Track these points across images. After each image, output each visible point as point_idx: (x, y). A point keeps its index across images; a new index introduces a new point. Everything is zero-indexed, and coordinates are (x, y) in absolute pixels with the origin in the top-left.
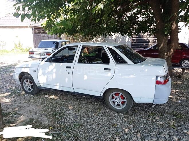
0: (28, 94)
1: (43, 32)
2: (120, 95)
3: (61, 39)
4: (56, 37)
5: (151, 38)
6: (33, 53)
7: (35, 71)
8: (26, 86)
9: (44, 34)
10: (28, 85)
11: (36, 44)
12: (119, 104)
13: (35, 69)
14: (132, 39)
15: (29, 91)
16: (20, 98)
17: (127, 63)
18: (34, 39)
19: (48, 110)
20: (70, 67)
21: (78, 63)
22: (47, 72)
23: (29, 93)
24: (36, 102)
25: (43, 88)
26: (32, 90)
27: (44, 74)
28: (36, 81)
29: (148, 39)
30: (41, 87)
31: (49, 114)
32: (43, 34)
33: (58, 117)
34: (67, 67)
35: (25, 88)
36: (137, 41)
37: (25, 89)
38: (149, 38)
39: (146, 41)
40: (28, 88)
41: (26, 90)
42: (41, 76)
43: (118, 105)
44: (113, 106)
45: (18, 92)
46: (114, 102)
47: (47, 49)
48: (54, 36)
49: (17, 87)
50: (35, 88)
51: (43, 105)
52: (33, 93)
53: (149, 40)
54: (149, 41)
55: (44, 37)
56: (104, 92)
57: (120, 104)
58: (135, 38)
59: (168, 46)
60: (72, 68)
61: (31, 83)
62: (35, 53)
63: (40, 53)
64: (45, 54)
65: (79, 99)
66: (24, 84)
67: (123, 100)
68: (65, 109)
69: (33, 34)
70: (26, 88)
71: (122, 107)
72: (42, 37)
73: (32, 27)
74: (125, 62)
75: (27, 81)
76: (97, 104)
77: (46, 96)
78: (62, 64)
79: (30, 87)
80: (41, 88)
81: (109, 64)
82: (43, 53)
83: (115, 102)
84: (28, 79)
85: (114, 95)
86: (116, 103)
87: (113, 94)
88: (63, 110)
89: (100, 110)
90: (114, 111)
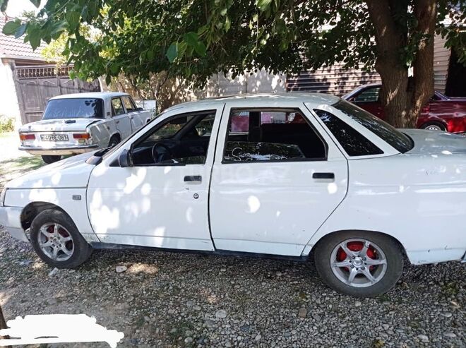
0: (56, 269)
1: (45, 75)
2: (365, 249)
3: (99, 90)
4: (82, 86)
5: (333, 77)
6: (33, 137)
7: (77, 198)
8: (49, 244)
9: (47, 80)
10: (55, 242)
11: (27, 108)
12: (364, 272)
13: (77, 192)
14: (288, 81)
15: (59, 260)
16: (35, 286)
17: (383, 152)
18: (20, 94)
19: (146, 318)
20: (198, 178)
21: (223, 163)
22: (118, 195)
23: (61, 266)
24: (95, 296)
25: (108, 247)
26: (70, 254)
27: (109, 203)
28: (82, 228)
29: (325, 79)
30: (100, 243)
31: (157, 331)
32: (44, 80)
33: (191, 339)
34: (187, 179)
35: (44, 250)
36: (299, 85)
37: (46, 253)
38: (328, 77)
39: (322, 84)
40: (56, 250)
41: (49, 256)
42: (100, 209)
43: (360, 276)
44: (343, 280)
45: (22, 263)
46: (346, 271)
47: (75, 122)
48: (76, 84)
49: (13, 247)
50: (81, 249)
51: (122, 302)
52: (76, 263)
53: (328, 81)
54: (329, 84)
55: (48, 86)
56: (314, 243)
57: (367, 272)
58: (294, 79)
59: (410, 93)
60: (205, 180)
61: (66, 235)
62: (38, 135)
63: (52, 133)
64: (70, 135)
65: (223, 267)
66: (39, 240)
67: (376, 262)
68: (199, 309)
69: (15, 81)
70: (47, 251)
71: (372, 281)
72: (42, 88)
73: (10, 61)
74: (376, 151)
75: (51, 230)
76: (282, 276)
77: (119, 269)
78: (168, 169)
79: (63, 248)
80: (102, 247)
81: (326, 159)
82: (62, 133)
83: (350, 268)
84: (53, 222)
85: (347, 250)
86: (354, 271)
87: (343, 245)
88: (195, 314)
89: (303, 295)
90: (345, 294)
